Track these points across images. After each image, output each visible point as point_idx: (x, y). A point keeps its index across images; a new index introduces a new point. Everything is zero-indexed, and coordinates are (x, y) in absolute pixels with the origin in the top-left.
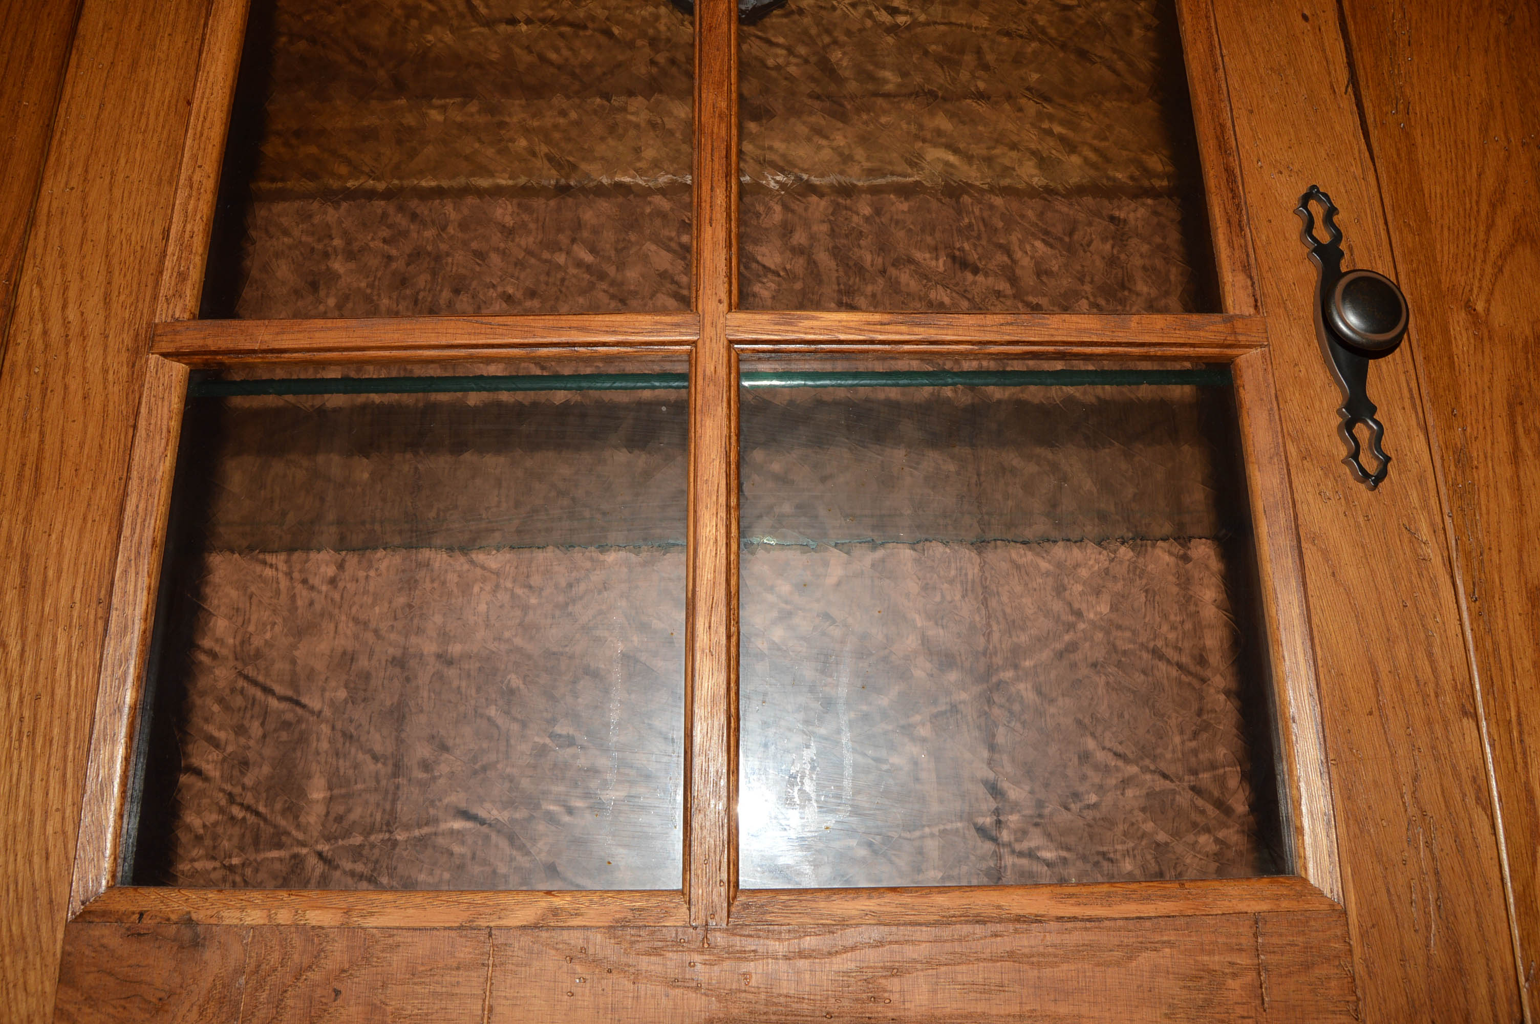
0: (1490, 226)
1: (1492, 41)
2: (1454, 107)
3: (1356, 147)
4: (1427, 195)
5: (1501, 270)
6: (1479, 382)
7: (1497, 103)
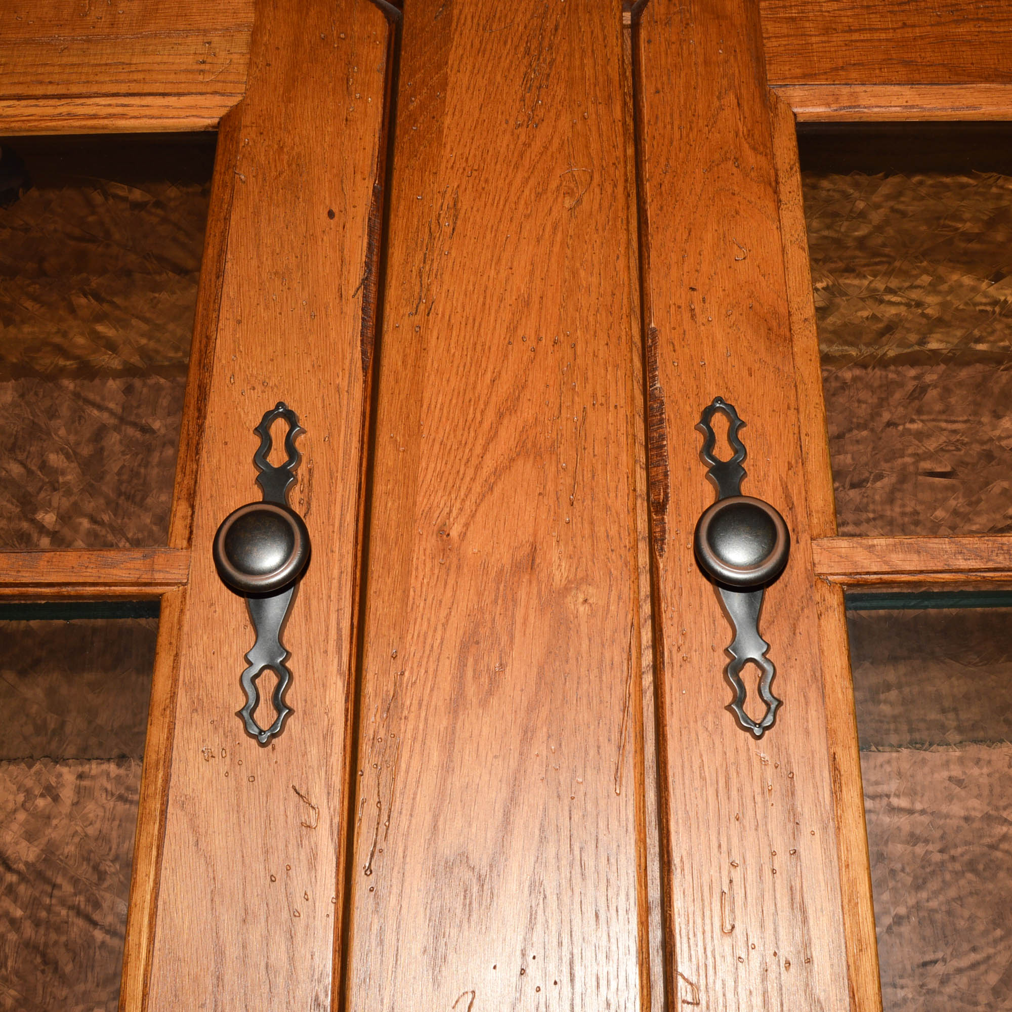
0: (492, 437)
1: (548, 228)
2: (484, 304)
3: (348, 356)
4: (425, 407)
5: (491, 489)
6: (433, 619)
7: (535, 298)
